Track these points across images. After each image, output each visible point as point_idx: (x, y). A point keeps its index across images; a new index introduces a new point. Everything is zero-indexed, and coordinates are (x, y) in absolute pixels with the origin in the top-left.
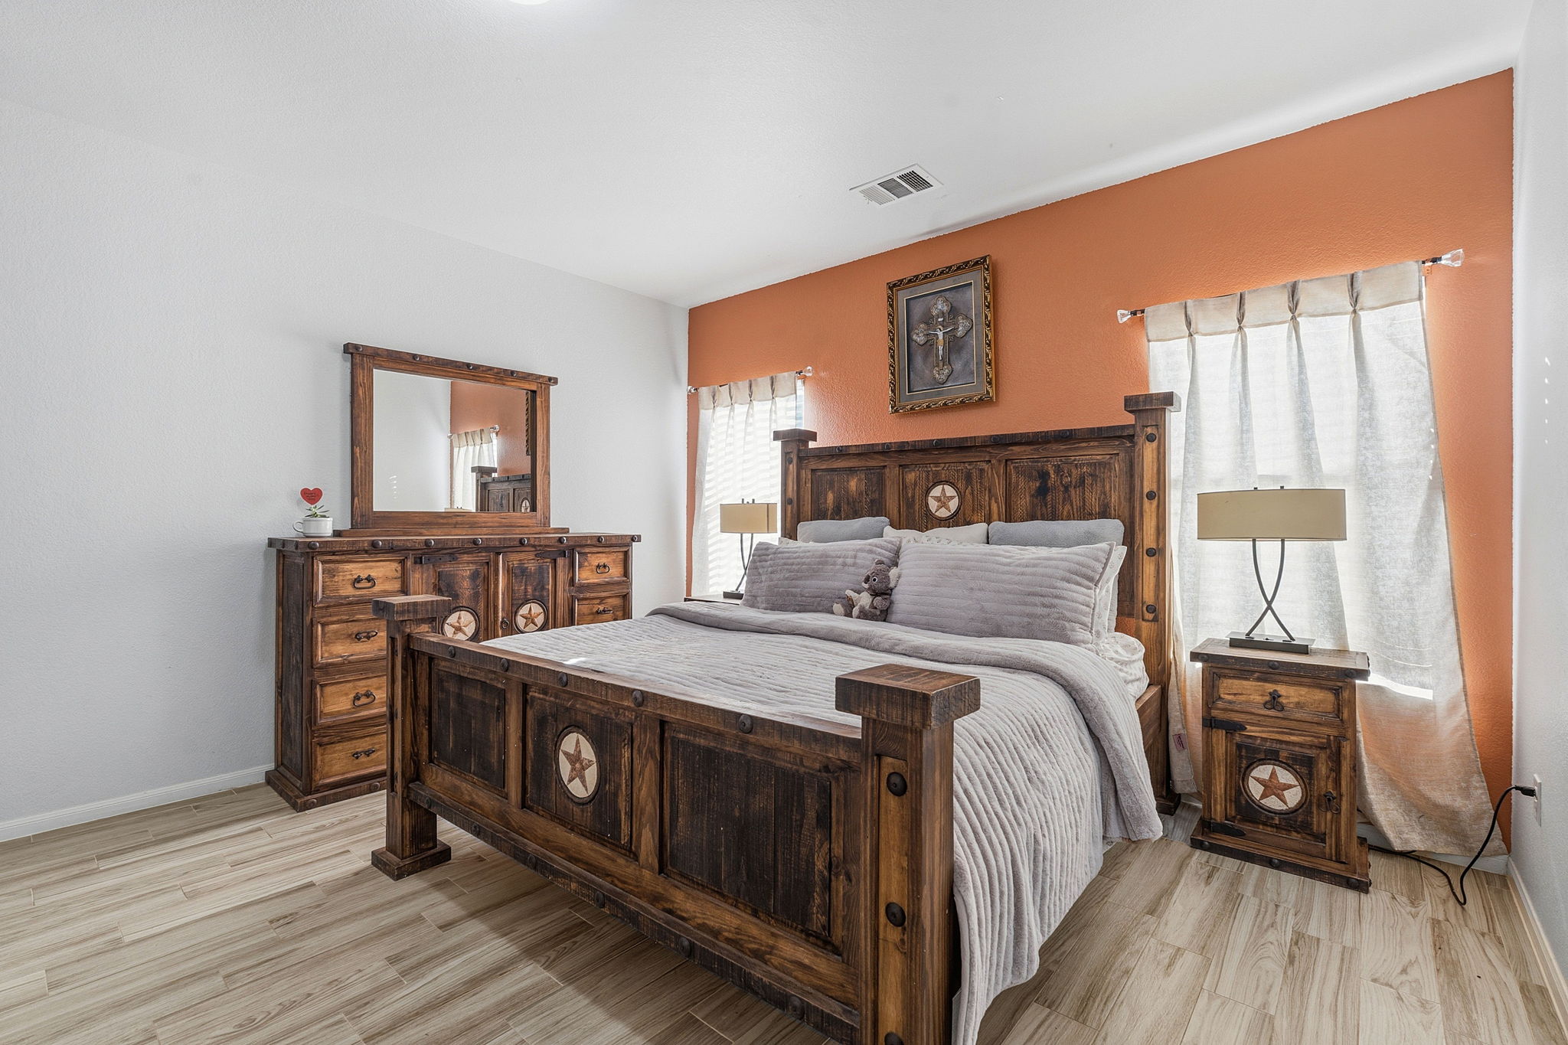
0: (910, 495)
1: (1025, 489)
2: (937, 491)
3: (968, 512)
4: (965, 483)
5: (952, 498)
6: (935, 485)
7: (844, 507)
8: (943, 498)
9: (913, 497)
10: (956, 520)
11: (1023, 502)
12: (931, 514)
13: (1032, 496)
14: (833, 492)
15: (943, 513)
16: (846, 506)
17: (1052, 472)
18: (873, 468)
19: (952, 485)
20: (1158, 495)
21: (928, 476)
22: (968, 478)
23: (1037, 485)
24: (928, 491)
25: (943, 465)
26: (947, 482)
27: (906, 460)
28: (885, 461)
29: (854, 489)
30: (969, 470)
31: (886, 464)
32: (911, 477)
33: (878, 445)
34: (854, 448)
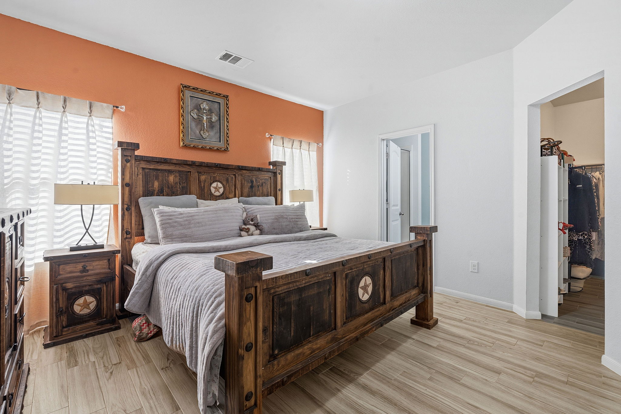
0: (202, 186)
1: (247, 185)
2: (214, 185)
3: (228, 193)
4: (226, 183)
5: (221, 187)
6: (214, 182)
7: (166, 190)
8: (217, 188)
9: (204, 186)
10: (224, 196)
11: (246, 190)
12: (212, 194)
13: (249, 188)
14: (158, 182)
15: (217, 194)
16: (167, 189)
17: (254, 181)
18: (183, 171)
19: (221, 183)
20: (281, 190)
21: (211, 178)
22: (227, 180)
23: (250, 185)
24: (211, 184)
25: (217, 174)
26: (219, 181)
27: (201, 170)
28: (190, 169)
29: (172, 181)
30: (228, 177)
31: (190, 170)
32: (203, 178)
33: (189, 161)
34: (175, 161)
